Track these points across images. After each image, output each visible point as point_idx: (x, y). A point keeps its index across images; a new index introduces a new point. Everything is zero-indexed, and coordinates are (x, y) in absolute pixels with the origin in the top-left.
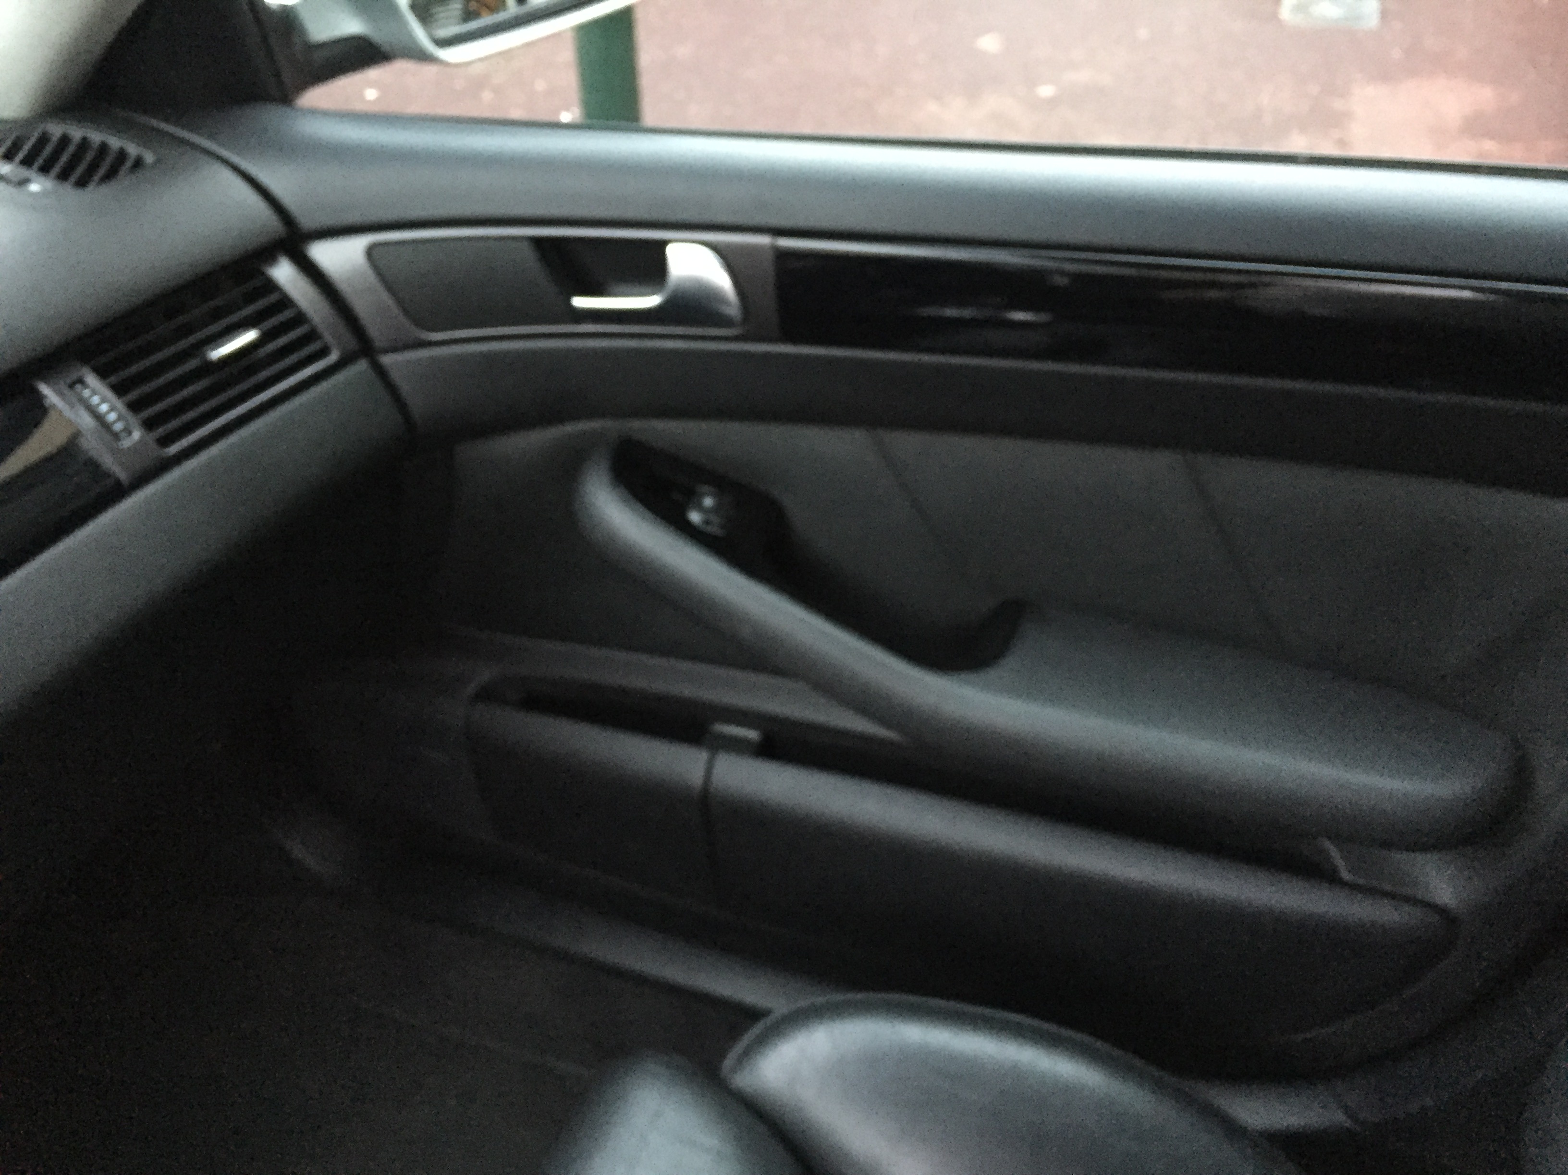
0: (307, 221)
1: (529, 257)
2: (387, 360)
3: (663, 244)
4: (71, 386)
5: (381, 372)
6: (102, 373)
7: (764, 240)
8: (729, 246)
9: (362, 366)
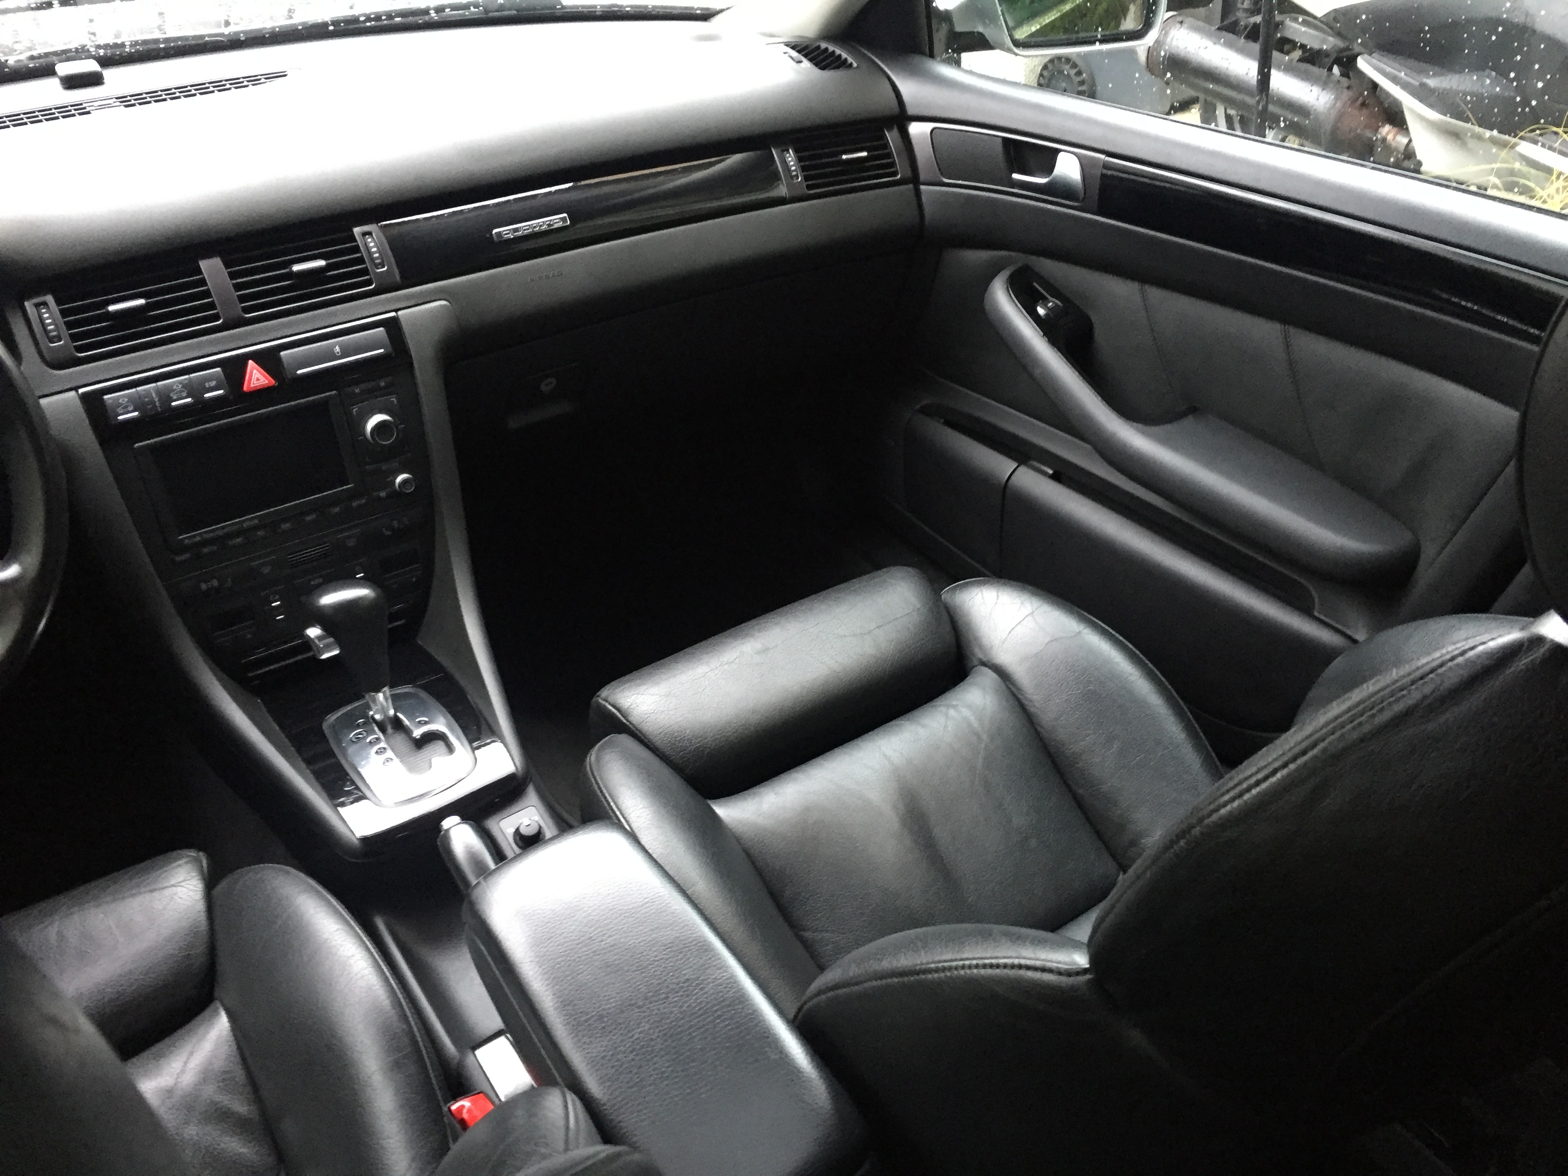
0: (911, 111)
1: (999, 147)
2: (923, 187)
3: (1058, 151)
4: (783, 151)
5: (918, 193)
6: (796, 151)
7: (1102, 156)
8: (1085, 156)
9: (911, 186)
